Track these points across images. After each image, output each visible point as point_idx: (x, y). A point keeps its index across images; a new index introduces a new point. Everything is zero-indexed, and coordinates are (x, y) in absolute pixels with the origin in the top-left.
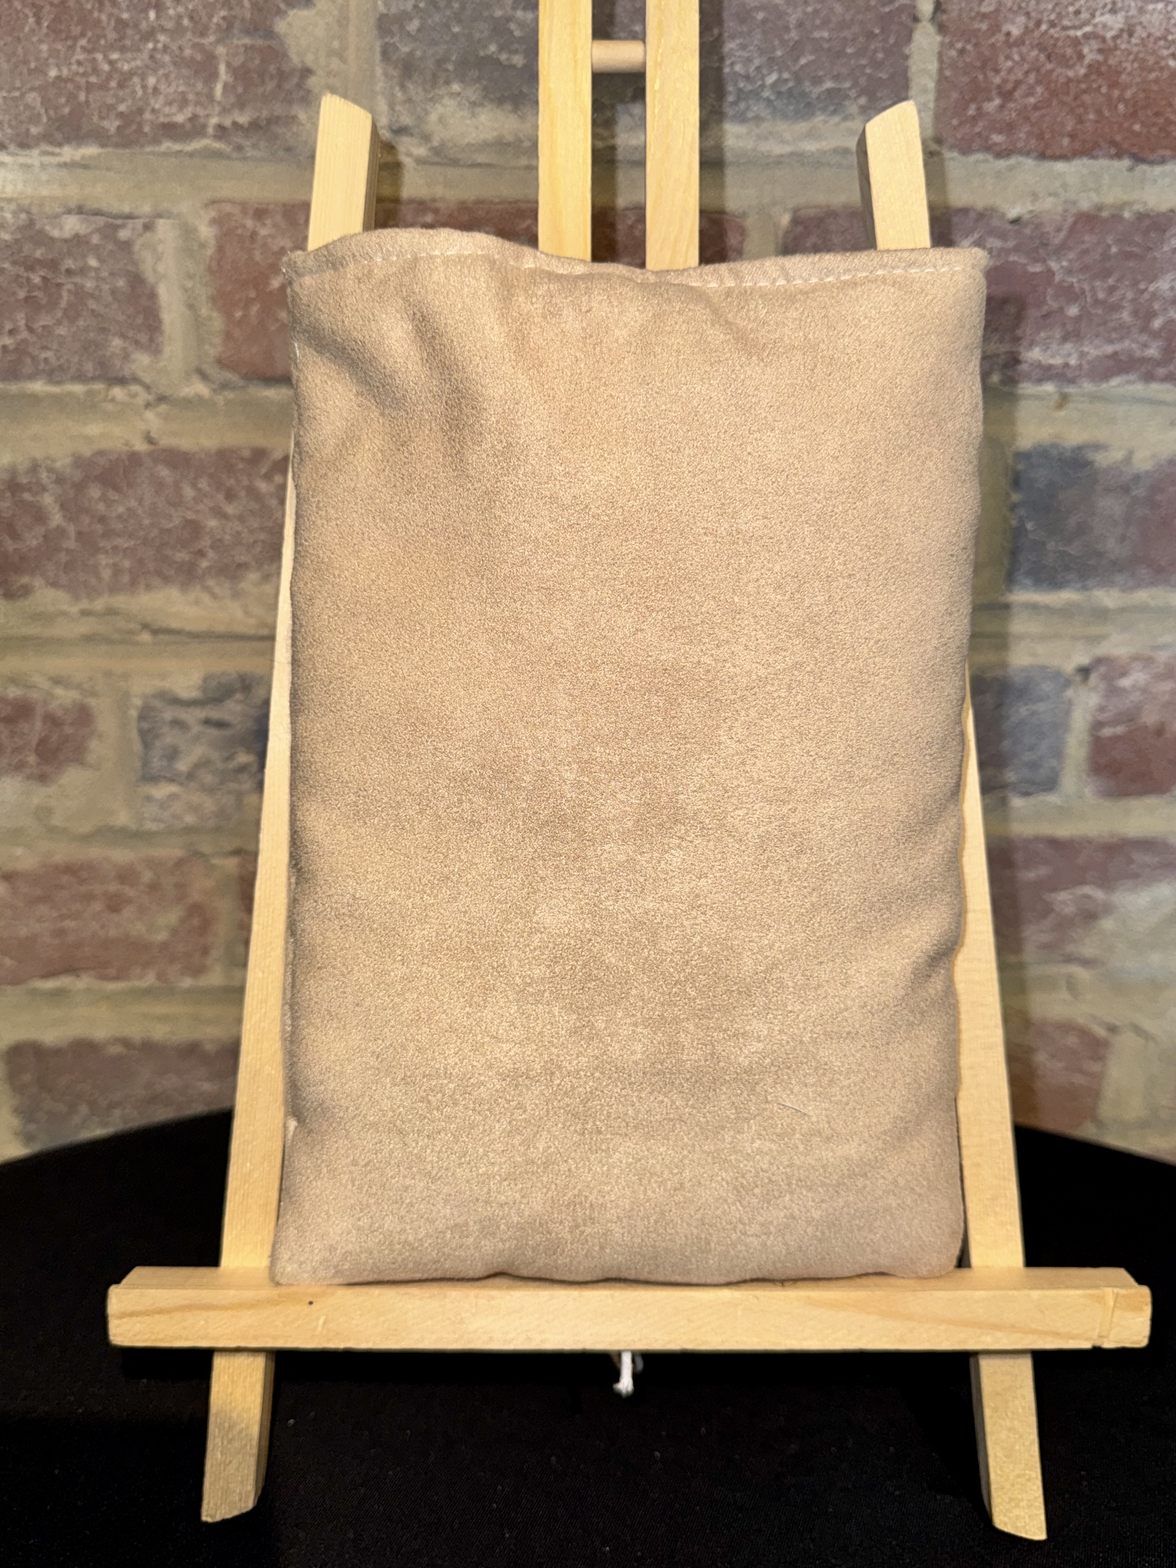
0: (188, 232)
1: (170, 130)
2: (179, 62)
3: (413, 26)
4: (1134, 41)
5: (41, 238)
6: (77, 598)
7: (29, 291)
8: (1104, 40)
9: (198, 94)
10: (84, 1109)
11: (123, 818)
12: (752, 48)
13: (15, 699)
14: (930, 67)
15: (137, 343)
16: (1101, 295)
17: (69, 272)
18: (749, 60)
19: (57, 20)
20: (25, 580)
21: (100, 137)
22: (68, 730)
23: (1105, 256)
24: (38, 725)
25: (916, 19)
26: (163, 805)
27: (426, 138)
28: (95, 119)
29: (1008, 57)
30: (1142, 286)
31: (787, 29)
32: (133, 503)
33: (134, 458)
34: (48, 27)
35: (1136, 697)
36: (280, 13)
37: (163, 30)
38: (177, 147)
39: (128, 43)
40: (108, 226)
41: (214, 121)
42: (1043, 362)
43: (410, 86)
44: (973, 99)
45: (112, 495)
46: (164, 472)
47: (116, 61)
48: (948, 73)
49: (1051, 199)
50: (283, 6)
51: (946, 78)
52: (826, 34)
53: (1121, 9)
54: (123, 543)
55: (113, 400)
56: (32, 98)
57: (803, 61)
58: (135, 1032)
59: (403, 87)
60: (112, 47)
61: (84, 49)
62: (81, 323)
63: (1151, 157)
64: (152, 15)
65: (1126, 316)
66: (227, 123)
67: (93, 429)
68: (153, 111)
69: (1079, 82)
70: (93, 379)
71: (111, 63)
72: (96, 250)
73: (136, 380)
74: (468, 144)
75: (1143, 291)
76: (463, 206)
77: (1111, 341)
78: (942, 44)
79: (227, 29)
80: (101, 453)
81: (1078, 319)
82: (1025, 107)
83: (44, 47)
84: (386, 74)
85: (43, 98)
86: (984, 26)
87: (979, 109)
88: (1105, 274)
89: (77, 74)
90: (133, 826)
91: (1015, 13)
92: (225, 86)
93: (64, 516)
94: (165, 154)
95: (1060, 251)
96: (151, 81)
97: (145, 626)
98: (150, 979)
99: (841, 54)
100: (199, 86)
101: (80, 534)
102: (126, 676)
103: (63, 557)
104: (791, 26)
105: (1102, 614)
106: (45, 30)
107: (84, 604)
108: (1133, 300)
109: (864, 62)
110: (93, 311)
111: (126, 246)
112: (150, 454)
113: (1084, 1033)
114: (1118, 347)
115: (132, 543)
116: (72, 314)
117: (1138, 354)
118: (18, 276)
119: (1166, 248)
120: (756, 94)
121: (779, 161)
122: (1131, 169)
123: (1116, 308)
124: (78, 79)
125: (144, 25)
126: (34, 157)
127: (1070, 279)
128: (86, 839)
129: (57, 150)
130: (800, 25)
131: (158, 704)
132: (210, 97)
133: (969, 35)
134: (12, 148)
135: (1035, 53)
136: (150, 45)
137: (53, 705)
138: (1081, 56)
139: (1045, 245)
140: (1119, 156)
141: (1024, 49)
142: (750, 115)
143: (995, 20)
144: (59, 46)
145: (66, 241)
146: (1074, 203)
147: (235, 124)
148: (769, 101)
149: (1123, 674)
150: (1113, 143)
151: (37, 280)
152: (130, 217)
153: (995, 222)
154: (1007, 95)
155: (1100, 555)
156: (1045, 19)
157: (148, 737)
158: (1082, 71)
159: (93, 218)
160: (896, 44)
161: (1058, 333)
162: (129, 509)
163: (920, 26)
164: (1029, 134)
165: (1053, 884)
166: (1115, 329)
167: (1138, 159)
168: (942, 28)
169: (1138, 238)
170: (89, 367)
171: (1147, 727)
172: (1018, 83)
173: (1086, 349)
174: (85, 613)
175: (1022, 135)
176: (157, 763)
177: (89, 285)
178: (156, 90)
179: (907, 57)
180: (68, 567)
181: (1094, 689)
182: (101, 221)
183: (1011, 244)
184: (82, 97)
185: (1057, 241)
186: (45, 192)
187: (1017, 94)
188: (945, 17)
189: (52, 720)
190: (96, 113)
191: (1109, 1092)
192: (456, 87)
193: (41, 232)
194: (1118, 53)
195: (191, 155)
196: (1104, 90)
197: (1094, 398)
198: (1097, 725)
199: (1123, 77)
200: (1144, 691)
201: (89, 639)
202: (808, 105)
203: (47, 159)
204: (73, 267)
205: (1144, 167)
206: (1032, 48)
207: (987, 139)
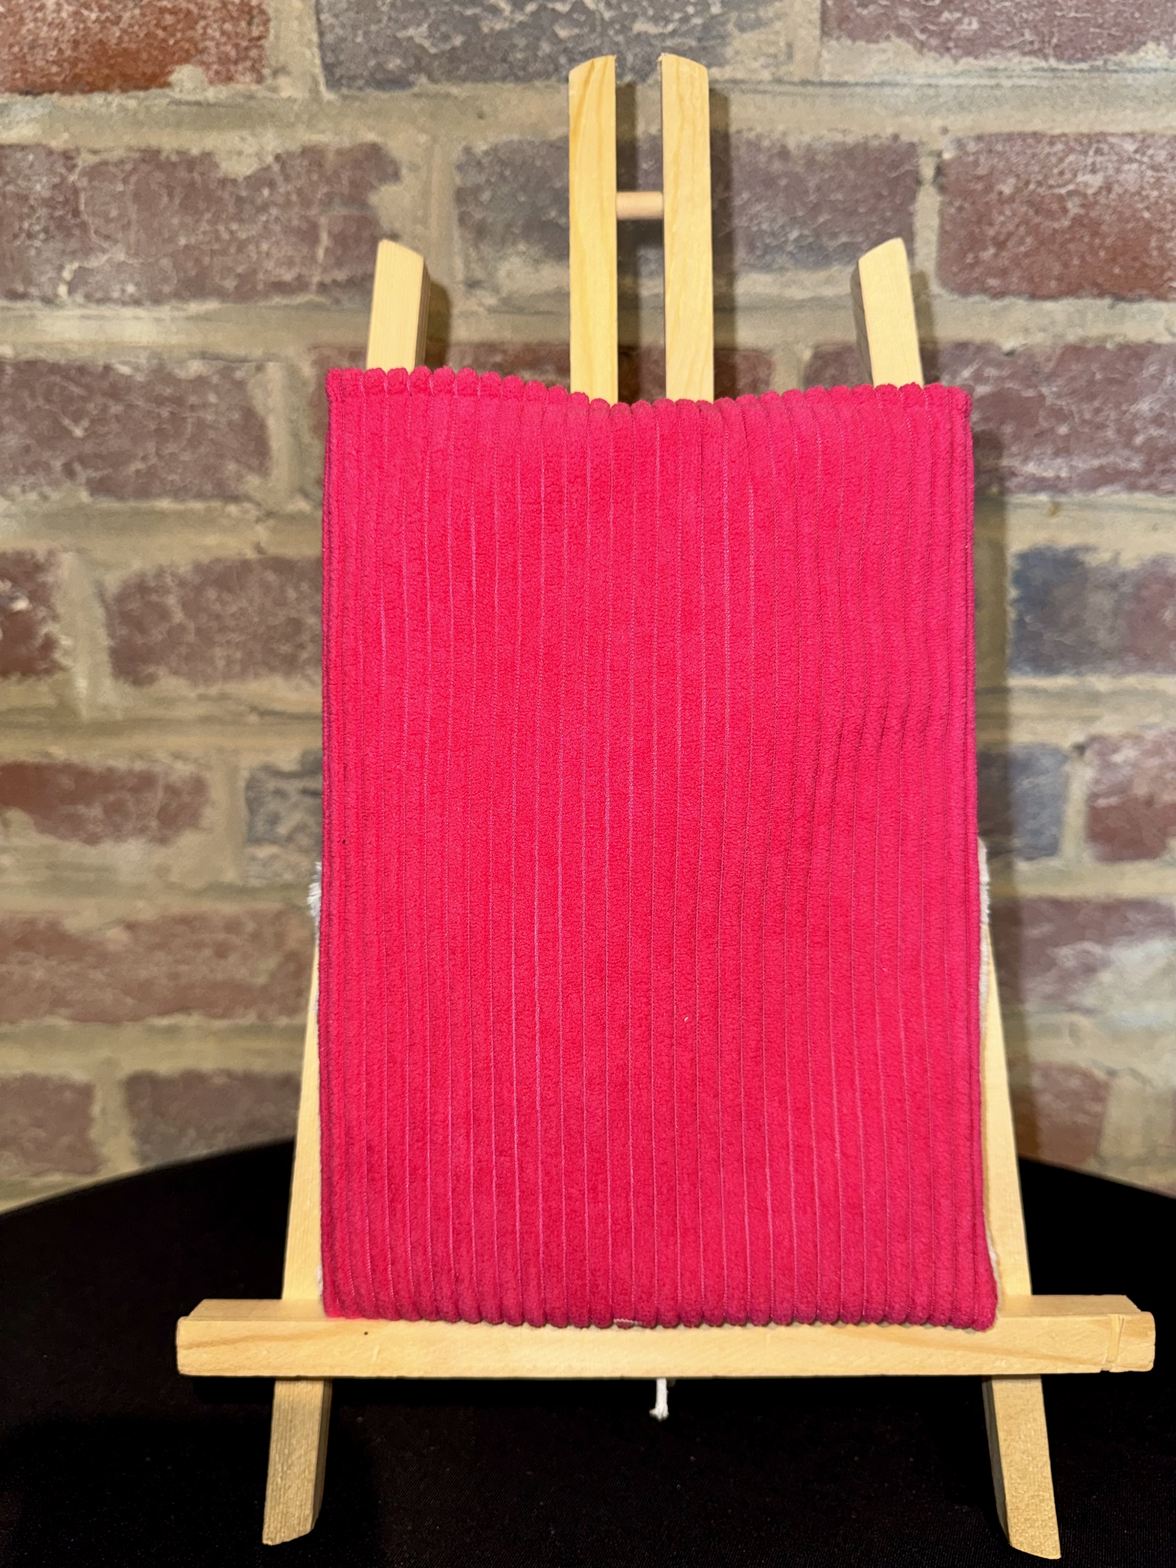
0: (292, 372)
1: (280, 287)
2: (288, 230)
3: (486, 196)
4: (1113, 196)
5: (169, 379)
6: (196, 685)
7: (159, 424)
8: (1085, 196)
9: (304, 257)
10: (192, 1133)
11: (230, 876)
12: (775, 210)
13: (141, 772)
14: (932, 223)
15: (250, 468)
16: (1087, 416)
17: (193, 408)
18: (774, 220)
19: (186, 197)
20: (151, 669)
21: (221, 294)
22: (186, 799)
23: (1091, 382)
24: (160, 794)
25: (919, 182)
26: (265, 864)
27: (496, 290)
28: (217, 280)
29: (1001, 213)
30: (1124, 408)
31: (806, 192)
32: (244, 603)
33: (245, 566)
34: (181, 204)
35: (1127, 771)
36: (372, 187)
37: (275, 204)
38: (285, 301)
39: (245, 216)
40: (227, 368)
41: (316, 279)
42: (1038, 475)
43: (482, 247)
44: (971, 249)
45: (226, 596)
46: (271, 577)
47: (236, 232)
48: (948, 228)
49: (1041, 334)
50: (375, 183)
51: (946, 232)
52: (840, 196)
53: (1099, 170)
54: (235, 637)
55: (229, 516)
56: (165, 262)
57: (821, 220)
58: (237, 1064)
59: (476, 246)
60: (232, 219)
61: (208, 221)
62: (202, 450)
63: (1129, 295)
64: (266, 192)
65: (1110, 433)
66: (328, 279)
67: (212, 540)
68: (266, 271)
69: (1063, 232)
70: (212, 497)
71: (232, 233)
72: (216, 389)
73: (248, 498)
74: (531, 296)
75: (1125, 413)
76: (527, 348)
77: (1098, 456)
78: (942, 203)
79: (328, 202)
80: (218, 560)
81: (1067, 437)
82: (1017, 255)
83: (175, 221)
84: (462, 238)
85: (174, 263)
86: (979, 186)
87: (976, 257)
88: (1091, 397)
89: (202, 243)
90: (240, 883)
91: (1006, 175)
92: (327, 250)
93: (186, 614)
94: (276, 308)
95: (1050, 378)
96: (265, 247)
97: (253, 709)
98: (251, 1018)
99: (853, 213)
100: (305, 250)
101: (199, 631)
102: (236, 752)
103: (183, 650)
104: (811, 191)
105: (1095, 698)
106: (176, 207)
107: (201, 690)
108: (1118, 421)
109: (874, 219)
110: (212, 440)
111: (240, 385)
112: (260, 561)
113: (1086, 1075)
114: (1104, 461)
115: (243, 638)
116: (194, 442)
117: (1122, 466)
118: (149, 412)
119: (1146, 374)
120: (780, 248)
121: (801, 305)
122: (1112, 307)
123: (1101, 427)
124: (203, 247)
125: (259, 201)
126: (165, 311)
127: (1059, 402)
128: (199, 893)
129: (185, 306)
130: (818, 189)
131: (262, 775)
132: (313, 259)
133: (966, 194)
134: (148, 303)
135: (1024, 209)
136: (264, 218)
137: (173, 778)
138: (1065, 211)
139: (1036, 373)
140: (1101, 295)
141: (1015, 206)
142: (775, 266)
143: (989, 181)
144: (189, 219)
145: (191, 381)
146: (1062, 336)
147: (334, 282)
148: (790, 253)
149: (1116, 750)
150: (1095, 284)
151: (165, 413)
152: (244, 360)
153: (992, 354)
154: (1001, 245)
155: (1092, 644)
156: (1033, 180)
157: (253, 804)
158: (1066, 223)
159: (214, 362)
160: (901, 204)
161: (1050, 450)
162: (241, 609)
163: (922, 188)
164: (1021, 278)
165: (1056, 940)
166: (1101, 445)
167: (1119, 298)
168: (942, 189)
169: (1120, 366)
170: (208, 487)
171: (1137, 799)
172: (1010, 235)
173: (1074, 463)
174: (202, 698)
175: (1015, 280)
176: (261, 827)
177: (209, 417)
178: (268, 254)
179: (911, 214)
180: (187, 658)
181: (1090, 764)
182: (220, 364)
183: (1006, 372)
184: (206, 260)
185: (1047, 370)
186: (174, 340)
187: (1010, 244)
188: (943, 180)
189: (172, 790)
190: (218, 276)
191: (1109, 1131)
192: (522, 247)
193: (169, 374)
194: (1098, 207)
195: (297, 308)
196: (1086, 239)
197: (1083, 506)
198: (1093, 797)
199: (1104, 228)
200: (1135, 765)
201: (205, 720)
202: (827, 256)
203: (176, 314)
204: (196, 403)
205: (1122, 305)
206: (1022, 203)
207: (983, 282)
